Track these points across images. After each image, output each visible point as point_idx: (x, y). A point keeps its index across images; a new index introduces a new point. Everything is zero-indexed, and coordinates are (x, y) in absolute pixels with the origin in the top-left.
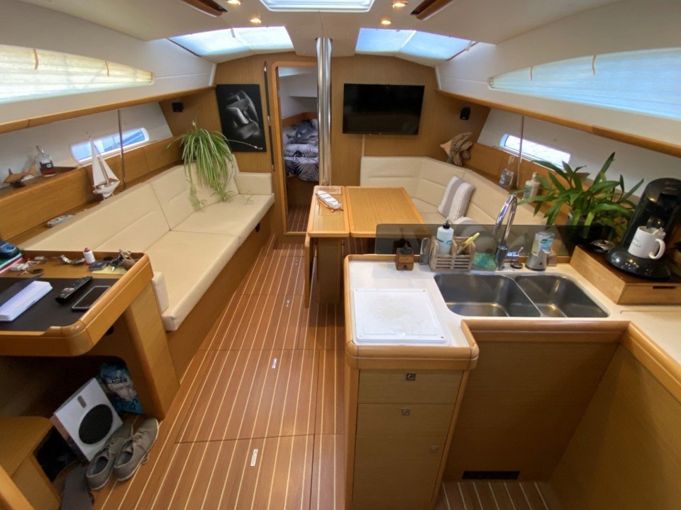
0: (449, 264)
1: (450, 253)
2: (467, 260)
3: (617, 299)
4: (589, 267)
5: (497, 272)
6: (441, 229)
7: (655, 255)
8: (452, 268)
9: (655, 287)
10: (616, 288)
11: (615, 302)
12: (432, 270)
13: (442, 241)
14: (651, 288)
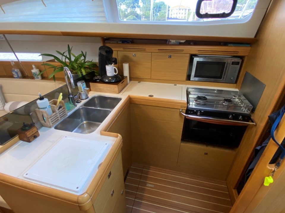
0: (57, 118)
1: (53, 112)
2: (63, 110)
3: (118, 92)
4: (101, 88)
5: (76, 108)
6: (39, 102)
7: (116, 73)
8: (59, 118)
9: (122, 83)
10: (115, 89)
11: (117, 94)
12: (50, 127)
13: (46, 108)
14: (121, 84)
